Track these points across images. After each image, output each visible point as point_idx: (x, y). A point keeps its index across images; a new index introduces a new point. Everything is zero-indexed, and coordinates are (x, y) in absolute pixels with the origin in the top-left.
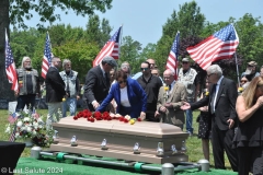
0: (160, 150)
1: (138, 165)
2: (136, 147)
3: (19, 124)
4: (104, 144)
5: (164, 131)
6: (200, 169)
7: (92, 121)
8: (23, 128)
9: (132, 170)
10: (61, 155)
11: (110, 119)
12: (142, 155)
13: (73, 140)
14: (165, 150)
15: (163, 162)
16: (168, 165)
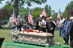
0: (46, 40)
1: (40, 44)
2: (40, 39)
3: (13, 33)
4: (31, 38)
5: (47, 35)
6: (58, 45)
7: (28, 32)
8: (14, 34)
9: (38, 45)
10: (20, 41)
11: (33, 32)
12: (41, 41)
13: (23, 37)
14: (47, 40)
15: (46, 43)
16: (48, 44)
